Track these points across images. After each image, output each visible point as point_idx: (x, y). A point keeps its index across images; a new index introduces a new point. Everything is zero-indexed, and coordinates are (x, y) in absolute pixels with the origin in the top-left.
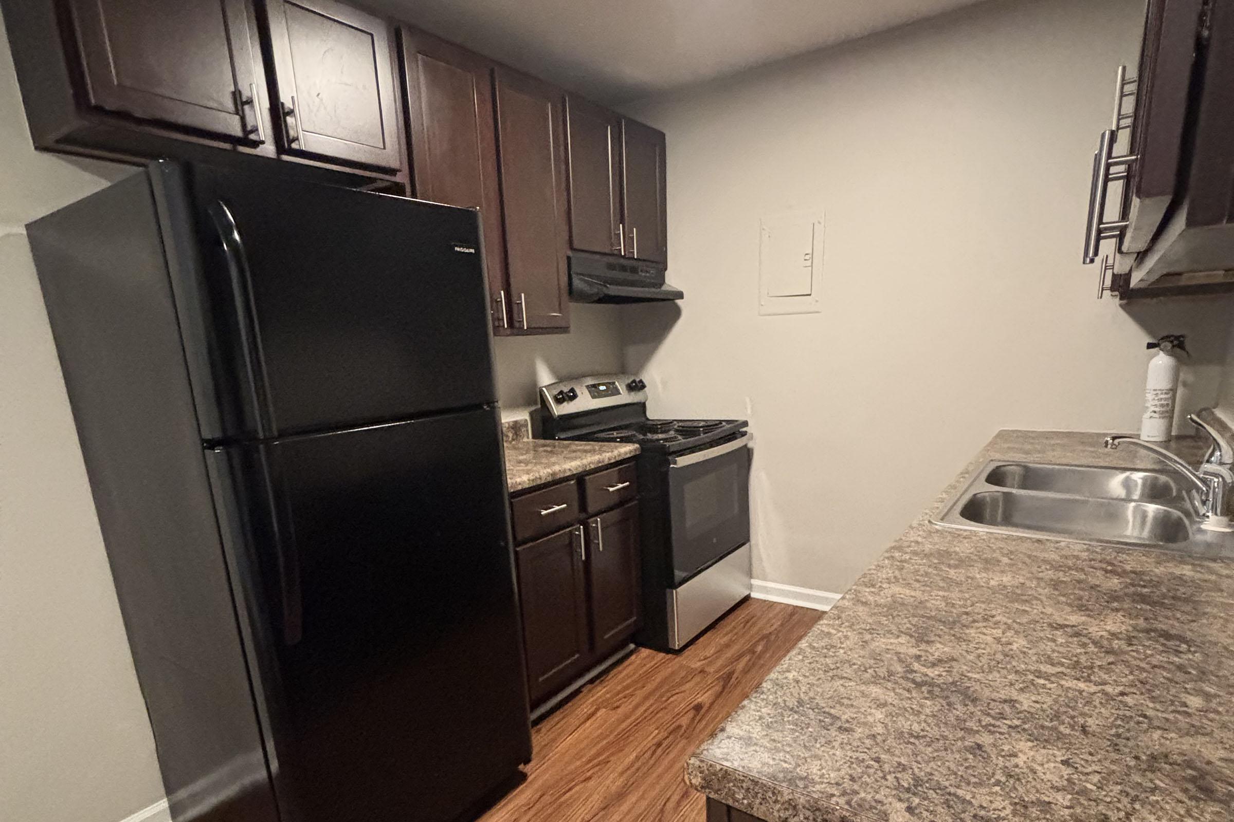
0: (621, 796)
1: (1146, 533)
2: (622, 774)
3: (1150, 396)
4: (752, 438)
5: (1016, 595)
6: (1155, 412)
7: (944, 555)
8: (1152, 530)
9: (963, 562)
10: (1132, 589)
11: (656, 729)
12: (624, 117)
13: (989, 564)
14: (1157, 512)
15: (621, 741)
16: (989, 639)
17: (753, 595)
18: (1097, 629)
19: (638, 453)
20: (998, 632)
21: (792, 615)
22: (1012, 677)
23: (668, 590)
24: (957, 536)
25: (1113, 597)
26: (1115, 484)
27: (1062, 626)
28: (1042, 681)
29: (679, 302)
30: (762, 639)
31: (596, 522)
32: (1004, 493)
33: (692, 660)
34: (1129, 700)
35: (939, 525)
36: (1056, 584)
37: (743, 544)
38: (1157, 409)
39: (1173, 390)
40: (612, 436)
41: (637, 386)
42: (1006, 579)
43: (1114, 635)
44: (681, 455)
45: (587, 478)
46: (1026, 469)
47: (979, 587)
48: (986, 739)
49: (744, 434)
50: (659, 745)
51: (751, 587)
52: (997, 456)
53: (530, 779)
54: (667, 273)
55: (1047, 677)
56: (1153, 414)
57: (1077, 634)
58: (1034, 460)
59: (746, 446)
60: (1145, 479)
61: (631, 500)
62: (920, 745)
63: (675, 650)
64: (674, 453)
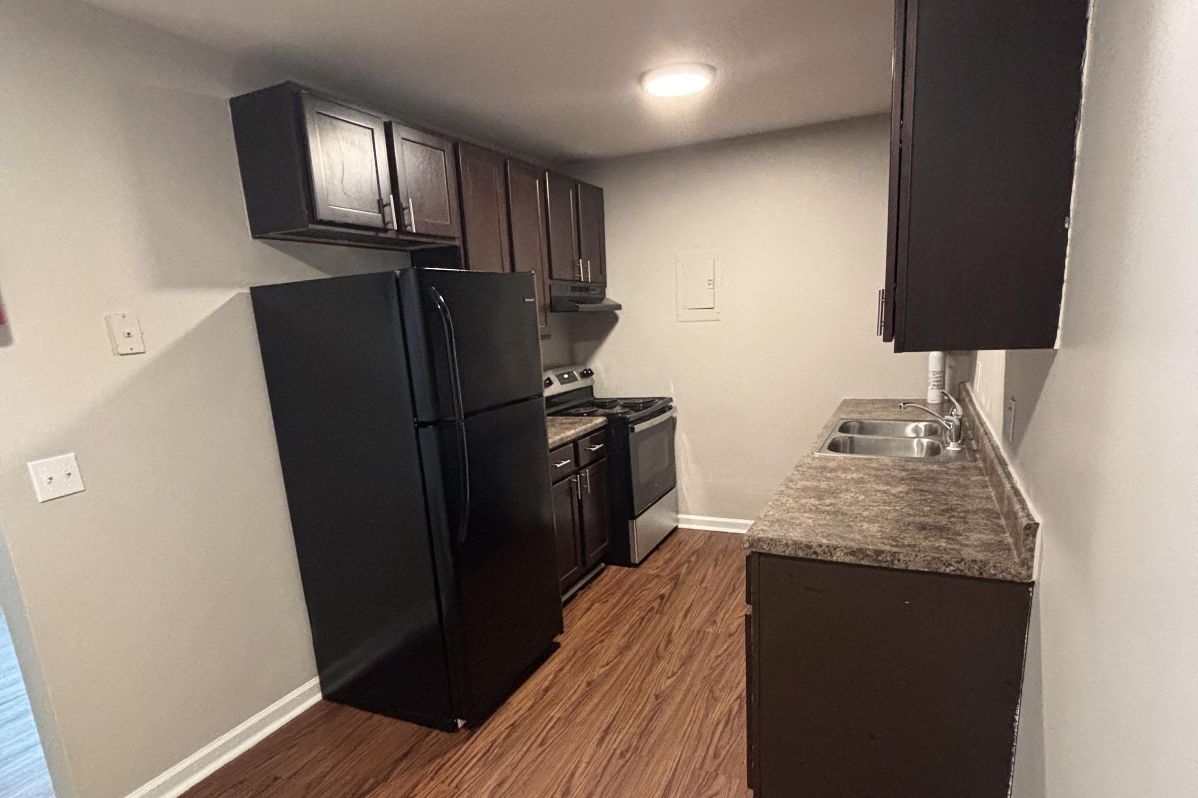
0: (627, 647)
1: (923, 455)
2: (624, 636)
3: (931, 376)
4: (676, 409)
5: (860, 481)
6: (934, 385)
7: (824, 468)
8: (926, 453)
9: (832, 470)
10: (910, 476)
11: (638, 610)
12: (581, 182)
13: (845, 470)
14: (928, 442)
15: (616, 620)
16: (849, 497)
17: (680, 526)
18: (894, 491)
19: (606, 423)
20: (852, 494)
21: (710, 537)
22: (860, 507)
23: (630, 522)
24: (828, 459)
25: (903, 479)
26: (909, 430)
27: (879, 491)
28: (871, 508)
29: (617, 312)
30: (693, 554)
31: (586, 473)
32: (849, 437)
33: (649, 569)
34: (904, 510)
35: (817, 455)
36: (877, 476)
37: (671, 489)
38: (936, 384)
39: (943, 372)
40: (579, 412)
41: (588, 374)
42: (854, 476)
43: (901, 492)
44: (638, 423)
45: (579, 442)
46: (861, 423)
47: (841, 479)
48: (852, 524)
49: (670, 408)
50: (643, 618)
51: (677, 520)
52: (844, 416)
53: (563, 645)
54: (606, 289)
55: (874, 506)
56: (933, 387)
57: (885, 493)
58: (865, 418)
59: (672, 417)
60: (925, 426)
61: (602, 457)
62: (828, 527)
63: (636, 564)
64: (632, 422)
